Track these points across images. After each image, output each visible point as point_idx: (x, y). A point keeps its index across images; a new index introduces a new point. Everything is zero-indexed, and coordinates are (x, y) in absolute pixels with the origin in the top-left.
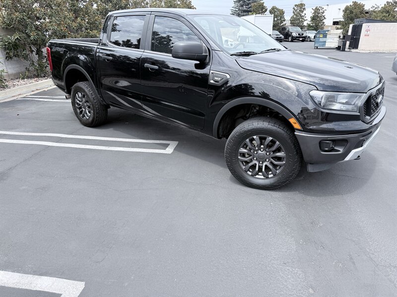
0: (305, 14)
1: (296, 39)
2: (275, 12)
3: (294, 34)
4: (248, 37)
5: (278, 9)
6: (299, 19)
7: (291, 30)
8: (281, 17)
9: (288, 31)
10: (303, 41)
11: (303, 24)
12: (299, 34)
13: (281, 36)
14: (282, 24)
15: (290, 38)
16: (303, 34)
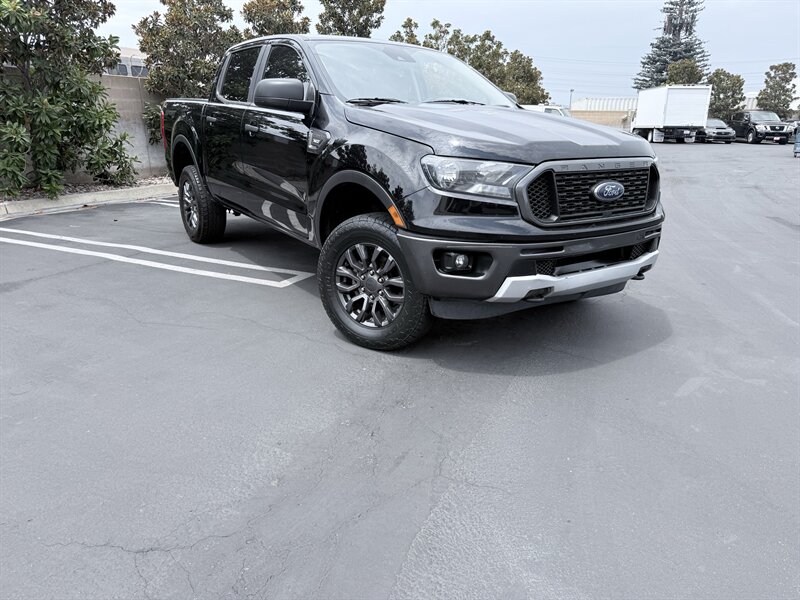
0: (794, 86)
1: (764, 138)
2: (721, 80)
3: (760, 128)
4: (652, 130)
5: (728, 76)
6: (777, 97)
7: (753, 119)
8: (734, 92)
9: (749, 120)
10: (781, 142)
11: (788, 107)
12: (773, 128)
13: (730, 130)
14: (736, 107)
15: (751, 135)
16: (782, 128)
